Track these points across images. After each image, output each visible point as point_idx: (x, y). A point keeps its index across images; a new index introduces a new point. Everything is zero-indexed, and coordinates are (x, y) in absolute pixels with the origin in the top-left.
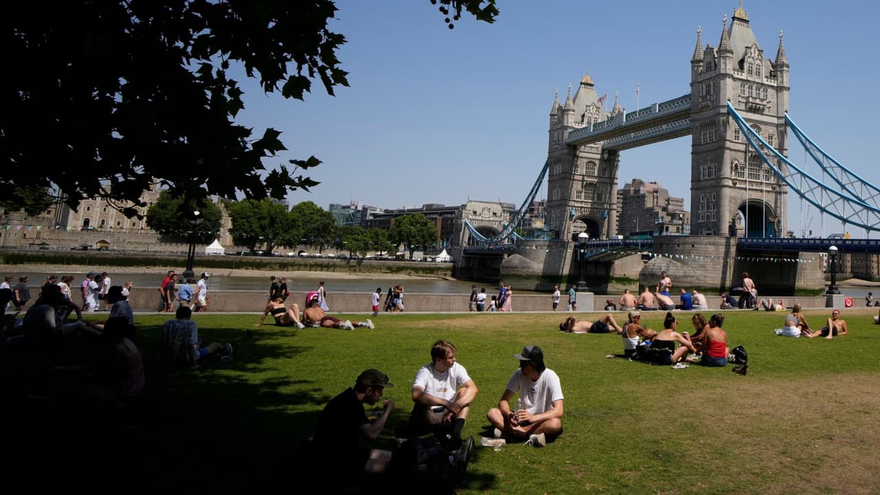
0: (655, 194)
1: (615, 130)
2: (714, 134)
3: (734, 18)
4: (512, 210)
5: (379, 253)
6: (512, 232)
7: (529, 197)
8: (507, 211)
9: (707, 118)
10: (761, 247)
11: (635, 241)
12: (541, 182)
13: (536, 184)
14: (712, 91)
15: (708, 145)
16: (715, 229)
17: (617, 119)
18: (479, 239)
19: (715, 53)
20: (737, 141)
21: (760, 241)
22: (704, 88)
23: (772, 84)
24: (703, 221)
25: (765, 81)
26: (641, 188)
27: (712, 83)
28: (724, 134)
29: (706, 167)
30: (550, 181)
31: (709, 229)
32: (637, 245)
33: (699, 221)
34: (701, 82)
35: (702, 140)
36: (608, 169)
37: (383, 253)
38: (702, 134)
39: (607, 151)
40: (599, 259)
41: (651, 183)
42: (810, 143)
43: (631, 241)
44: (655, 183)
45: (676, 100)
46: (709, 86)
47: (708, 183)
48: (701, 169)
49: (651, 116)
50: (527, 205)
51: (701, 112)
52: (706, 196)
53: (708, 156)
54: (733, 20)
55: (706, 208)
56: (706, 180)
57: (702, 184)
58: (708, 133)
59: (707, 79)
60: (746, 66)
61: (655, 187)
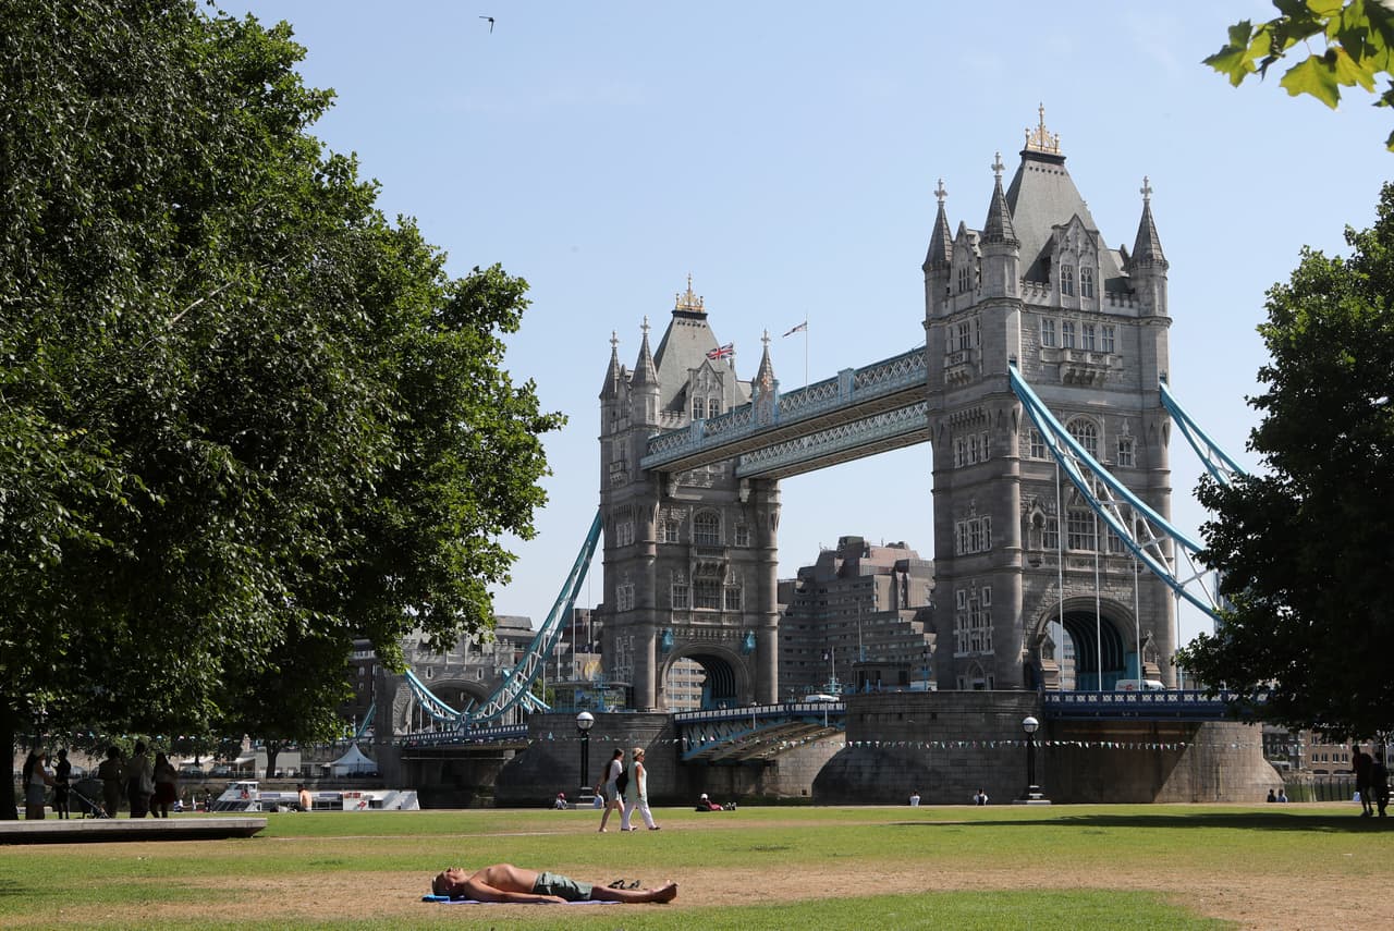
0: (900, 575)
1: (756, 434)
2: (982, 443)
3: (1026, 155)
4: (523, 633)
5: (192, 760)
6: (522, 693)
7: (558, 603)
8: (510, 638)
9: (963, 405)
10: (1094, 715)
11: (815, 707)
12: (586, 566)
13: (573, 572)
14: (973, 342)
15: (968, 472)
16: (993, 675)
17: (761, 407)
18: (441, 716)
19: (977, 249)
20: (1038, 459)
21: (1093, 698)
22: (956, 332)
23: (1123, 311)
24: (966, 654)
25: (1105, 305)
26: (863, 561)
27: (971, 319)
28: (1004, 443)
29: (966, 523)
30: (608, 564)
31: (979, 674)
32: (819, 716)
33: (956, 655)
34: (948, 318)
35: (957, 460)
36: (752, 527)
37: (202, 759)
38: (956, 444)
39: (746, 482)
40: (738, 755)
41: (891, 545)
42: (1220, 455)
43: (807, 707)
44: (901, 545)
45: (893, 361)
46: (964, 328)
47: (973, 563)
48: (957, 528)
49: (836, 402)
50: (555, 624)
51: (950, 390)
52: (969, 594)
53: (971, 496)
54: (1024, 159)
55: (970, 623)
56: (967, 555)
57: (959, 565)
58: (969, 441)
59: (962, 311)
60: (1056, 275)
61: (901, 555)
